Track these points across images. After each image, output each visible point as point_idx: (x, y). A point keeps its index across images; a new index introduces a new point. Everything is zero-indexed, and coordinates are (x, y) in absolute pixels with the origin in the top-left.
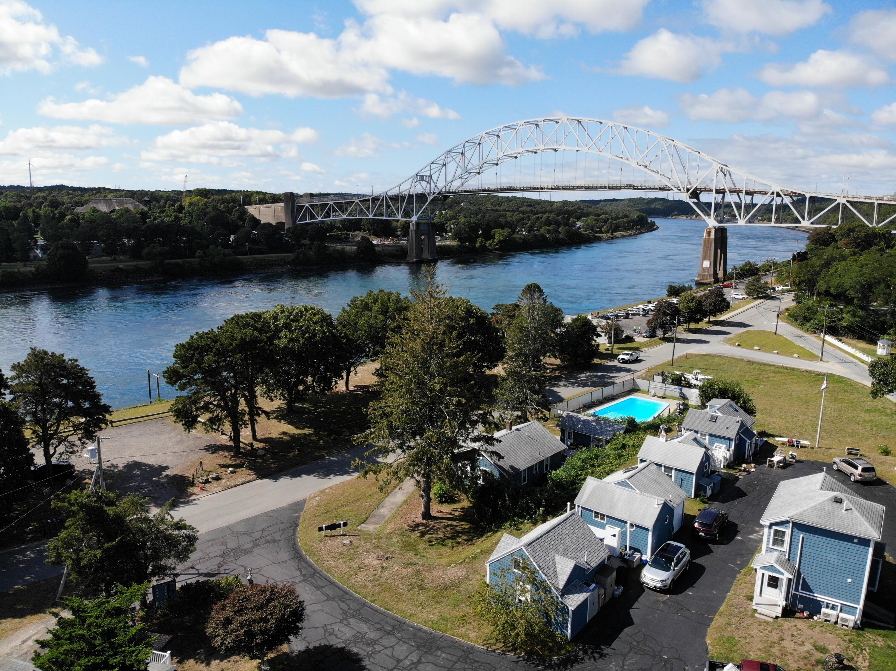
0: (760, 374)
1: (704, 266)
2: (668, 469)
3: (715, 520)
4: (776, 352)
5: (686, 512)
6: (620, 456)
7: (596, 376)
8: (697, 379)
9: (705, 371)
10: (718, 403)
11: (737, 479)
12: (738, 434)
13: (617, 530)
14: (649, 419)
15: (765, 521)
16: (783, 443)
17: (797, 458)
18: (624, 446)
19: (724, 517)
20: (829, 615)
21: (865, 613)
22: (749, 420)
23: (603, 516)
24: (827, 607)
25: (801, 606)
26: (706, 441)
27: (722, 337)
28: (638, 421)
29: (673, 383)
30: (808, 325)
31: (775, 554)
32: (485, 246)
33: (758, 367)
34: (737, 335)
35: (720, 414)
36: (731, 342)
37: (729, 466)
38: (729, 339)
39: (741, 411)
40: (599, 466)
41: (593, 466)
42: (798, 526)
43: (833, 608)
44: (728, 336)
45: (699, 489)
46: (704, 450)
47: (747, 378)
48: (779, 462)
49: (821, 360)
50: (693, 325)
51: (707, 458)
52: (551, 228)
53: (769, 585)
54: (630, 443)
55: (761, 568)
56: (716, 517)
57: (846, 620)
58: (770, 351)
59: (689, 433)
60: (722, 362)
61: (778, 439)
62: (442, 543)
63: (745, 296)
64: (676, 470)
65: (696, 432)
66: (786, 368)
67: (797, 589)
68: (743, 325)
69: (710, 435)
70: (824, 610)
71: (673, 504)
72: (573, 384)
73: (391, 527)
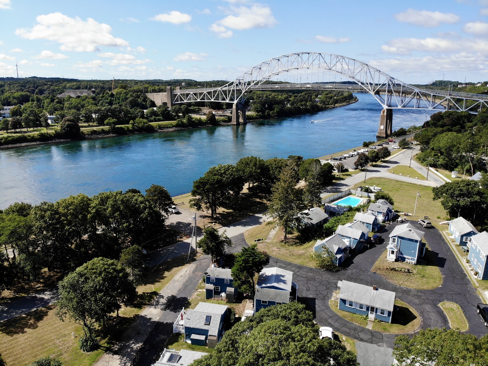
0: (400, 186)
1: (381, 128)
2: (363, 223)
3: (377, 238)
4: (408, 176)
5: (369, 236)
6: (347, 219)
7: (334, 188)
8: (374, 189)
9: (378, 185)
10: (381, 201)
11: (386, 226)
12: (387, 211)
13: (349, 240)
14: (356, 206)
15: (390, 236)
16: (403, 215)
17: (407, 220)
18: (348, 216)
19: (381, 237)
20: (407, 261)
21: (418, 261)
22: (391, 207)
23: (344, 236)
24: (407, 259)
25: (400, 259)
26: (376, 214)
27: (386, 169)
28: (352, 207)
29: (365, 191)
30: (424, 163)
31: (393, 245)
32: (270, 114)
33: (400, 183)
34: (393, 167)
35: (381, 205)
36: (390, 171)
37: (383, 222)
38: (389, 170)
39: (388, 204)
40: (340, 222)
41: (338, 222)
42: (399, 237)
43: (409, 259)
44: (389, 168)
45: (373, 229)
46: (375, 217)
47: (395, 188)
48: (400, 221)
49: (427, 180)
50: (374, 163)
51: (376, 219)
52: (303, 103)
53: (392, 253)
54: (350, 215)
55: (389, 248)
56: (378, 237)
57: (412, 262)
58: (406, 176)
59: (370, 211)
60: (385, 181)
61: (401, 213)
62: (292, 245)
63: (399, 147)
64: (366, 223)
65: (373, 211)
66: (412, 184)
67: (399, 254)
68: (396, 163)
69: (378, 212)
70: (406, 260)
71: (365, 233)
72: (325, 191)
73: (275, 241)
